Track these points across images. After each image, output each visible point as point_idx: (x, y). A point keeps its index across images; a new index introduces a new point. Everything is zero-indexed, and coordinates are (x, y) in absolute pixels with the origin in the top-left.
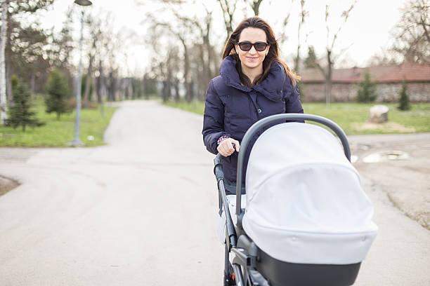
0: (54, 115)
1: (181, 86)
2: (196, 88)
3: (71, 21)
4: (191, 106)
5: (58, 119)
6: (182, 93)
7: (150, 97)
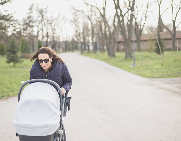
0: (12, 64)
1: (90, 44)
2: (98, 45)
3: (32, 12)
4: (96, 55)
5: (14, 66)
6: (91, 48)
7: (74, 51)
